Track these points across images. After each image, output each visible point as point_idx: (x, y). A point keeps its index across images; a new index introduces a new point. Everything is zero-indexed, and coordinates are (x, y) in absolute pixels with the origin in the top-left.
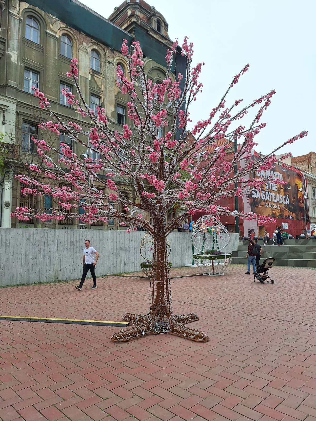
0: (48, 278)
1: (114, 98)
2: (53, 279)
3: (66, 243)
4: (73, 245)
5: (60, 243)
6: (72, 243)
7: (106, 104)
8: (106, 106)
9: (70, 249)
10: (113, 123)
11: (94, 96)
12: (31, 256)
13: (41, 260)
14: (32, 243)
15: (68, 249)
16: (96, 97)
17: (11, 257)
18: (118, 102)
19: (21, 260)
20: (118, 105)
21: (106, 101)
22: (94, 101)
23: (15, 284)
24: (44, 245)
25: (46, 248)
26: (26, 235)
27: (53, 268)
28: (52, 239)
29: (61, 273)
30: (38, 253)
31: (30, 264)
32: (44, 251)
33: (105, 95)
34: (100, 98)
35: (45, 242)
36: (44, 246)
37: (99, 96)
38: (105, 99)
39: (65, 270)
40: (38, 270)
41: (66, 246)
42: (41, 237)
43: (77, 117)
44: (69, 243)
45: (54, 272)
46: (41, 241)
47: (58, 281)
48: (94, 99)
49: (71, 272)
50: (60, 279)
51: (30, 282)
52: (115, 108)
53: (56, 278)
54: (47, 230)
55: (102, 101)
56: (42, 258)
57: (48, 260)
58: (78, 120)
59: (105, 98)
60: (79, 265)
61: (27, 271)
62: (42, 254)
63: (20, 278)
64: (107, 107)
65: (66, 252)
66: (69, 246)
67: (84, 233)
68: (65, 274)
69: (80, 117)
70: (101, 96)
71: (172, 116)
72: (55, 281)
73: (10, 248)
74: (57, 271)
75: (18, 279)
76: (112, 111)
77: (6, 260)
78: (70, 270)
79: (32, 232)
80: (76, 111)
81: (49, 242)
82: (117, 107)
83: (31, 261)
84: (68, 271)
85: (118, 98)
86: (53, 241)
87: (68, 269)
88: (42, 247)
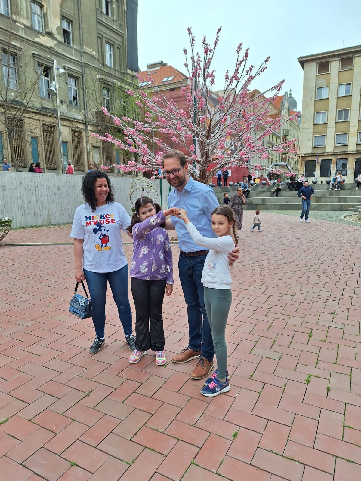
0: (42, 222)
1: (58, 8)
2: (46, 222)
3: (53, 188)
4: (60, 190)
5: (49, 187)
6: (59, 188)
7: (50, 16)
8: (50, 18)
9: (58, 194)
10: (59, 42)
11: (34, 3)
12: (26, 201)
13: (35, 204)
14: (25, 188)
15: (56, 194)
16: (37, 5)
17: (9, 201)
18: (63, 14)
19: (17, 204)
20: (63, 17)
21: (50, 12)
22: (35, 10)
23: (15, 227)
24: (35, 189)
25: (37, 192)
26: (19, 179)
27: (46, 212)
28: (42, 184)
29: (52, 217)
30: (31, 197)
31: (26, 208)
32: (36, 195)
33: (48, 2)
34: (41, 6)
35: (35, 187)
36: (36, 191)
37: (41, 4)
38: (49, 9)
39: (56, 215)
40: (33, 214)
41: (54, 191)
42: (32, 182)
43: (19, 31)
44: (56, 187)
45: (47, 216)
46: (32, 185)
47: (51, 225)
48: (35, 7)
49: (61, 217)
50: (52, 223)
51: (28, 226)
52: (61, 21)
53: (49, 221)
54: (36, 174)
55: (45, 12)
56: (35, 203)
57: (41, 205)
58: (21, 35)
59: (48, 7)
60: (67, 210)
61: (24, 215)
62: (34, 198)
63: (19, 221)
64: (52, 20)
65: (54, 197)
66: (57, 192)
67: (67, 178)
68: (56, 218)
69: (22, 32)
70: (43, 3)
71: (122, 36)
72: (48, 225)
73: (7, 192)
74: (49, 215)
75: (18, 223)
76: (58, 26)
77: (5, 203)
78: (60, 215)
79: (23, 176)
80: (17, 24)
81: (39, 187)
82: (62, 20)
83: (26, 206)
84: (58, 216)
85: (63, 8)
86: (43, 186)
87: (58, 213)
88: (34, 191)
